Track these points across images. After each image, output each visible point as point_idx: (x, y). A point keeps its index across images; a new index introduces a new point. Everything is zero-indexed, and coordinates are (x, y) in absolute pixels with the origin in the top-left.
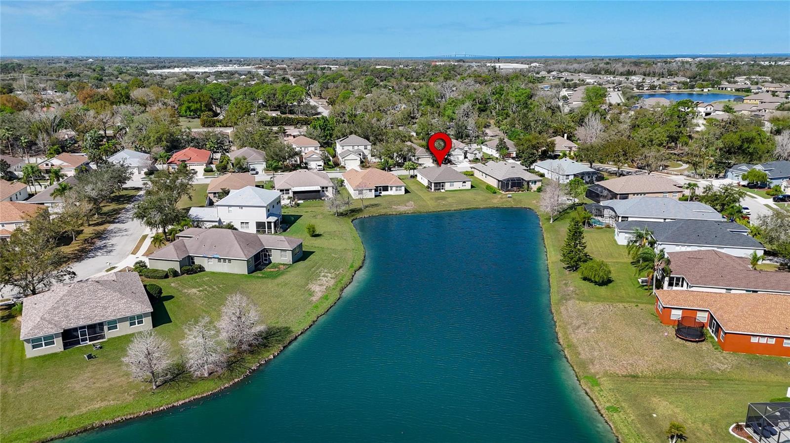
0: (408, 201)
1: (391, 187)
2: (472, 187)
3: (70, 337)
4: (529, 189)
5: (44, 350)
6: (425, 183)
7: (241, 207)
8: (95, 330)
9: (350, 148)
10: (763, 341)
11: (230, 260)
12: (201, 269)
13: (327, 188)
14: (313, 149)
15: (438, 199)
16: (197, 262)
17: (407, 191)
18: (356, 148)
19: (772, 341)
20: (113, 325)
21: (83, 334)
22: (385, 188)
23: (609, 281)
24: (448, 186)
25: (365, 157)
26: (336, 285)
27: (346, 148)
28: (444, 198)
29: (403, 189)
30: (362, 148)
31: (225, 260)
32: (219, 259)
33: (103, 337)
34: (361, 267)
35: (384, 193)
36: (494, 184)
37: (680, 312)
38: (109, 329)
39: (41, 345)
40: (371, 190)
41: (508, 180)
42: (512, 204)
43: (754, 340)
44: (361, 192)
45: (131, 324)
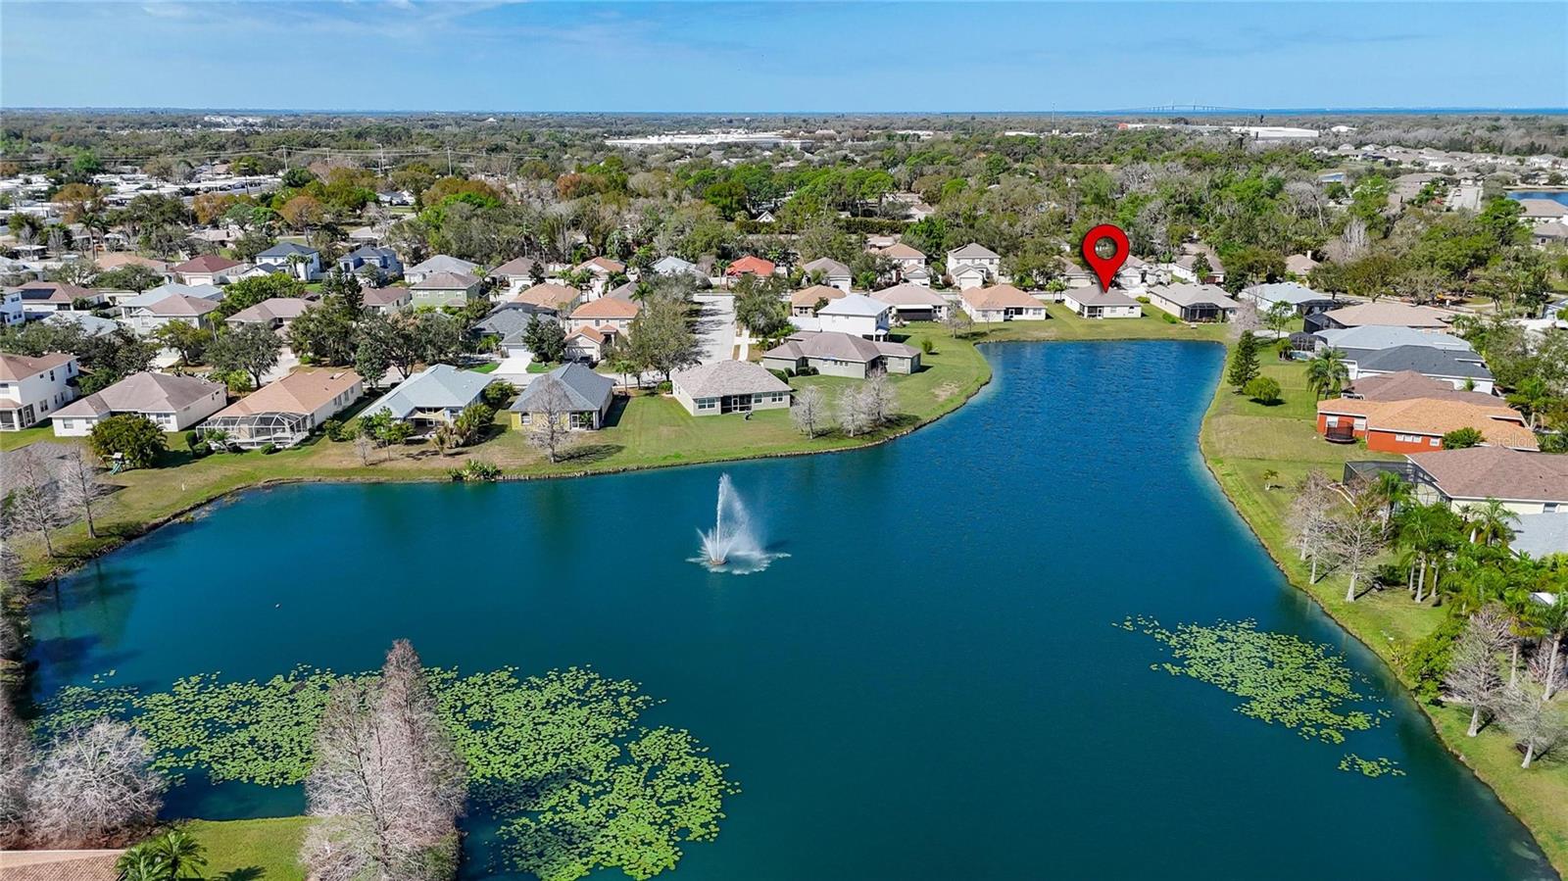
0: (1049, 327)
1: (1027, 309)
2: (1143, 315)
3: (726, 403)
4: (1224, 319)
5: (707, 412)
6: (1076, 308)
7: (847, 316)
8: (745, 399)
9: (969, 262)
10: (1409, 439)
11: (847, 362)
12: (815, 371)
13: (940, 307)
14: (916, 262)
15: (1092, 326)
16: (811, 363)
17: (1048, 317)
18: (977, 262)
19: (1418, 440)
20: (759, 398)
21: (735, 403)
22: (1019, 311)
23: (1279, 402)
24: (1107, 312)
25: (989, 275)
26: (962, 392)
27: (962, 262)
28: (1099, 326)
29: (1043, 312)
30: (986, 262)
31: (841, 362)
32: (836, 361)
33: (749, 408)
34: (987, 383)
35: (1016, 317)
36: (1175, 312)
37: (1336, 419)
38: (756, 402)
39: (704, 407)
40: (998, 312)
41: (1194, 306)
42: (1196, 337)
43: (1399, 438)
44: (985, 313)
45: (774, 400)
